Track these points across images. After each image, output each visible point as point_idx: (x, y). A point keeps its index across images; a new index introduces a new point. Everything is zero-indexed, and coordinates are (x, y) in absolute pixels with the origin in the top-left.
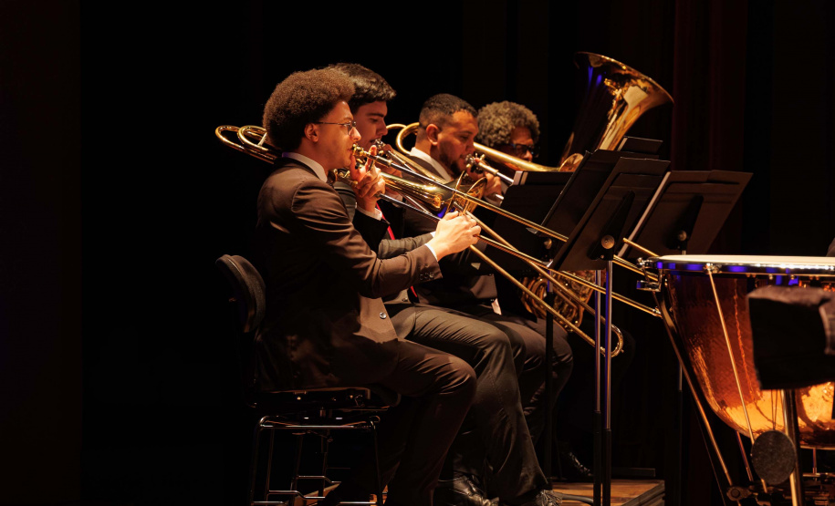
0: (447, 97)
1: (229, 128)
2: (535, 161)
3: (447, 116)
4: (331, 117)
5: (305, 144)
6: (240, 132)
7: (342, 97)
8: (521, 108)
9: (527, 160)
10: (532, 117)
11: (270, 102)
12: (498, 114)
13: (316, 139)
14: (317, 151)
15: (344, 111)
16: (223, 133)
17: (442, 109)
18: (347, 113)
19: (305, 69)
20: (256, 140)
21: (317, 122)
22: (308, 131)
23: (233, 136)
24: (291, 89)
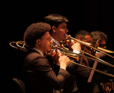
0: (83, 31)
1: (13, 42)
2: (107, 49)
3: (83, 37)
4: (44, 37)
5: (37, 45)
6: (17, 43)
7: (47, 31)
8: (102, 33)
9: (105, 49)
10: (106, 36)
11: (25, 33)
12: (96, 35)
13: (39, 44)
14: (40, 47)
15: (48, 35)
16: (12, 44)
17: (82, 34)
18: (49, 35)
19: (36, 23)
20: (22, 45)
21: (40, 39)
22: (37, 41)
23: (15, 45)
24: (31, 29)
